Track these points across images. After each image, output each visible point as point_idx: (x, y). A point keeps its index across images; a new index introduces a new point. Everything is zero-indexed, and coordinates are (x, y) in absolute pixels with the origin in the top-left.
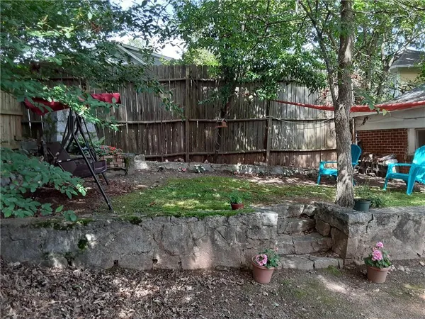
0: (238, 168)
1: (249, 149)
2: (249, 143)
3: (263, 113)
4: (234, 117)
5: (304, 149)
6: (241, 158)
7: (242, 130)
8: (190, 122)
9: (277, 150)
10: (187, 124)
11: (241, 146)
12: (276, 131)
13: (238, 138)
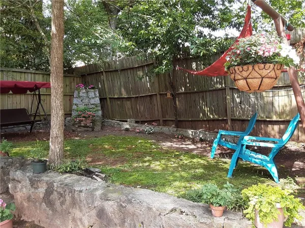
0: (190, 133)
1: (211, 117)
2: (211, 112)
3: (221, 84)
4: (194, 88)
5: (275, 118)
6: (206, 125)
7: (203, 100)
8: (160, 94)
9: (241, 118)
10: (158, 96)
11: (204, 114)
12: (238, 100)
13: (200, 107)
